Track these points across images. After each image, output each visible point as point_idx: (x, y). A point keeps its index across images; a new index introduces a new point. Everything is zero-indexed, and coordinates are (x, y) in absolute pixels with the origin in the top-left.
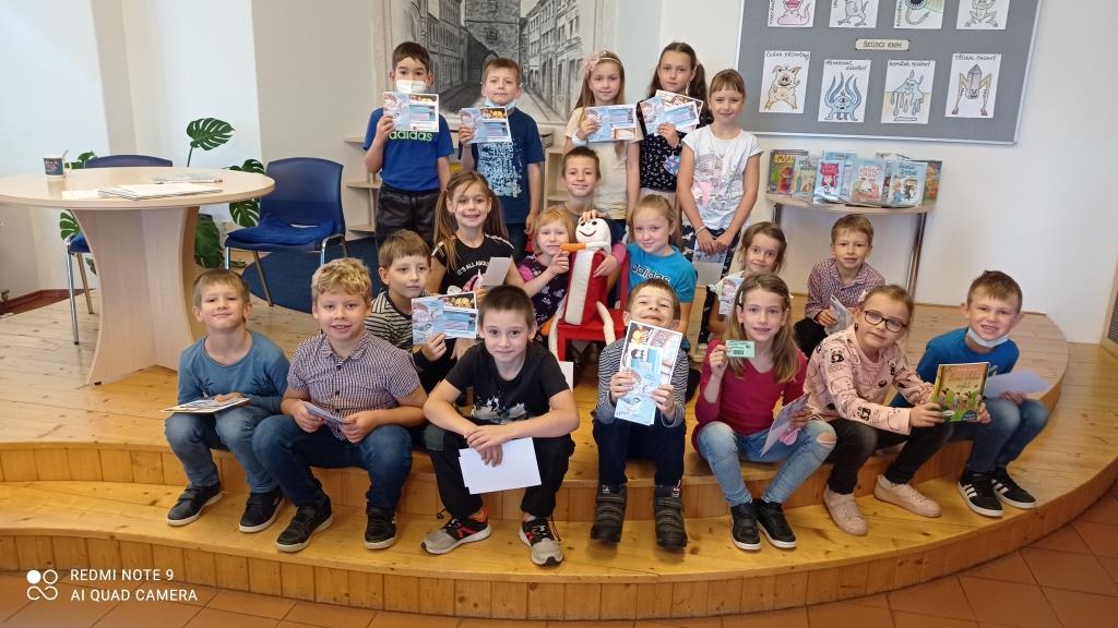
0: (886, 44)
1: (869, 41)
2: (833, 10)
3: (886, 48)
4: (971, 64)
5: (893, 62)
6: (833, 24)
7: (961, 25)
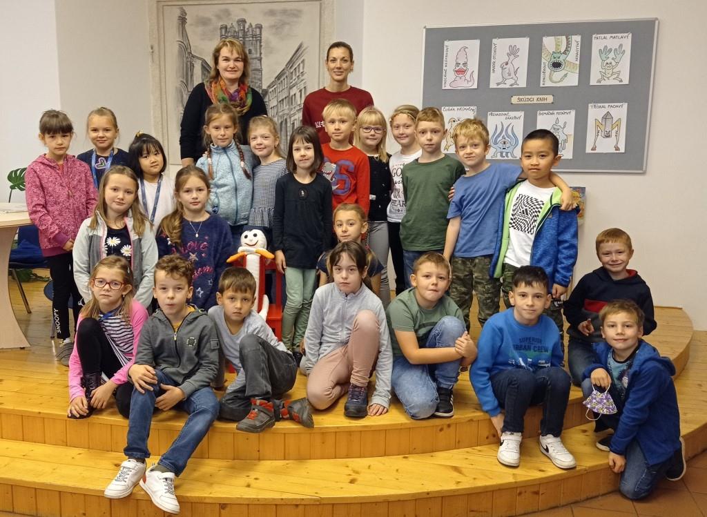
0: (535, 99)
1: (521, 97)
2: (492, 75)
3: (535, 102)
4: (604, 111)
5: (541, 112)
6: (493, 85)
7: (593, 82)
